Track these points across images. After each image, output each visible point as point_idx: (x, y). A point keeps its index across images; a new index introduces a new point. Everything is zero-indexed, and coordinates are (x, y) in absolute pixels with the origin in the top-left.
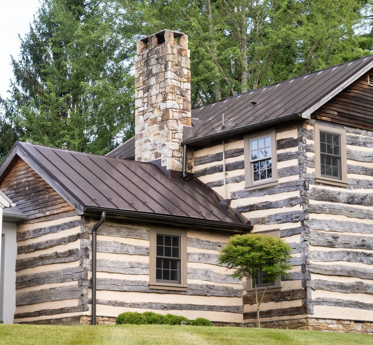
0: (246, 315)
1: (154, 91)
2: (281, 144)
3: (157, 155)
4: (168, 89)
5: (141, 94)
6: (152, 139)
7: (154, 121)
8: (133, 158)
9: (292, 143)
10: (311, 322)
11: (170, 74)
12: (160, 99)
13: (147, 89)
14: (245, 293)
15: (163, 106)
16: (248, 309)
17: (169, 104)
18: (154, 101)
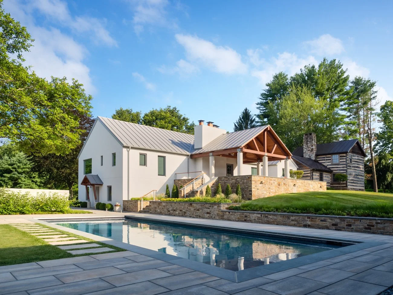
0: (331, 187)
1: (309, 145)
2: (341, 156)
3: (310, 157)
4: (313, 144)
5: (305, 145)
6: (308, 153)
7: (309, 150)
8: (303, 157)
9: (344, 156)
10: (348, 189)
11: (313, 142)
12: (311, 146)
13: (307, 144)
14: (331, 183)
15: (312, 148)
16: (332, 186)
17: (313, 147)
18: (309, 146)
